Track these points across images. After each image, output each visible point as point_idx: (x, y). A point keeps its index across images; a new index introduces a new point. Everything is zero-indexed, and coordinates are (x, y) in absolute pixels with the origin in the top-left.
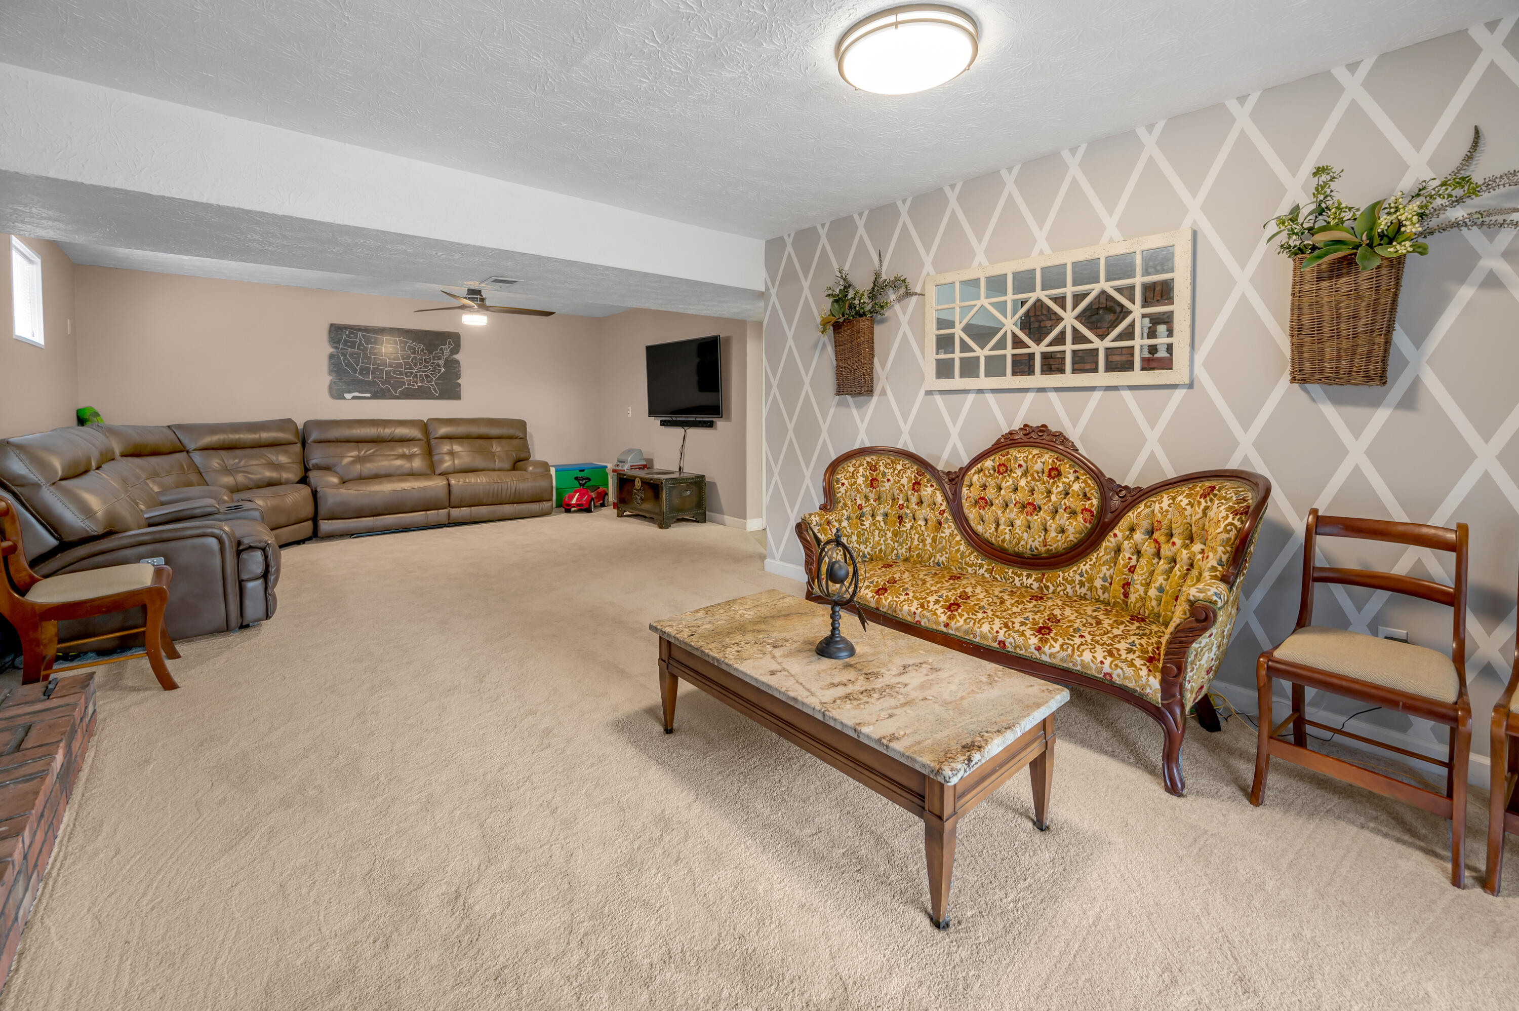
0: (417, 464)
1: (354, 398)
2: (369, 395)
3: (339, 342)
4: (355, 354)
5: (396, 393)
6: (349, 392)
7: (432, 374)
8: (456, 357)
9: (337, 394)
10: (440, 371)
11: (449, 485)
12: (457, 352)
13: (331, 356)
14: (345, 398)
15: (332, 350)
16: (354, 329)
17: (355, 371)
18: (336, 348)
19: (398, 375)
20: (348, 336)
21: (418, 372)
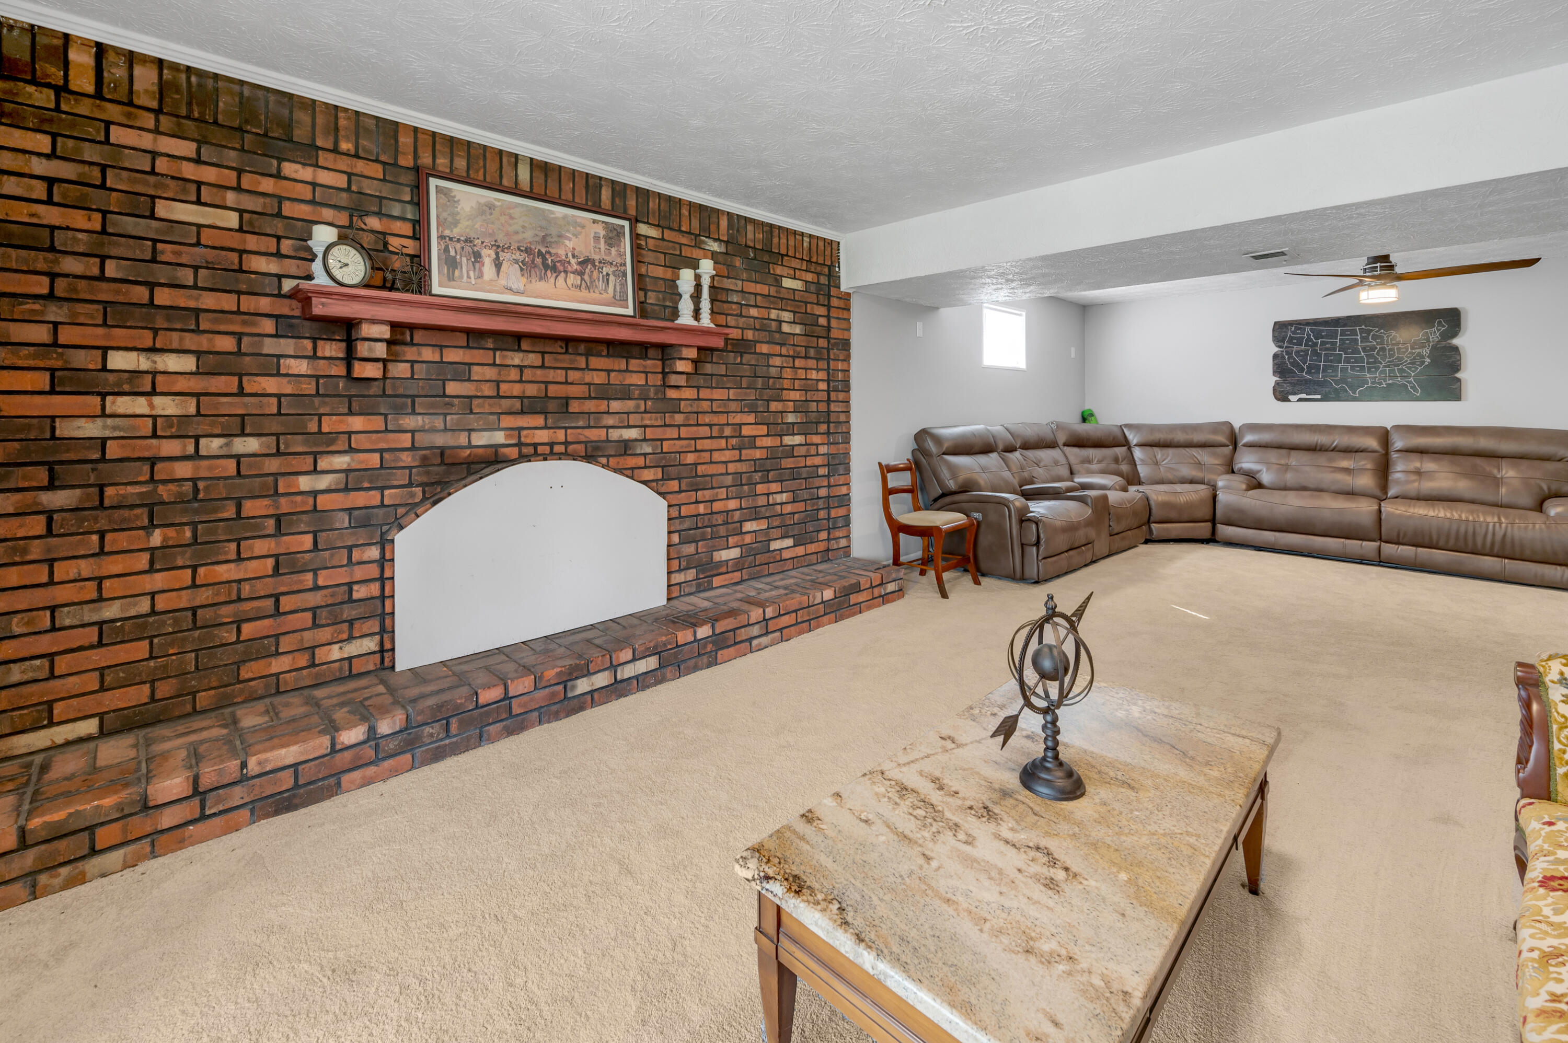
0: (1366, 481)
1: (1300, 400)
2: (1319, 397)
3: (1283, 341)
4: (1302, 351)
5: (1354, 393)
6: (1295, 394)
7: (1408, 368)
8: (1456, 341)
9: (1281, 395)
10: (1423, 362)
11: (1380, 511)
12: (1455, 335)
13: (1275, 356)
14: (1289, 401)
15: (1276, 349)
16: (1300, 324)
17: (1302, 370)
18: (1280, 347)
19: (1358, 371)
20: (1294, 333)
21: (1388, 366)
